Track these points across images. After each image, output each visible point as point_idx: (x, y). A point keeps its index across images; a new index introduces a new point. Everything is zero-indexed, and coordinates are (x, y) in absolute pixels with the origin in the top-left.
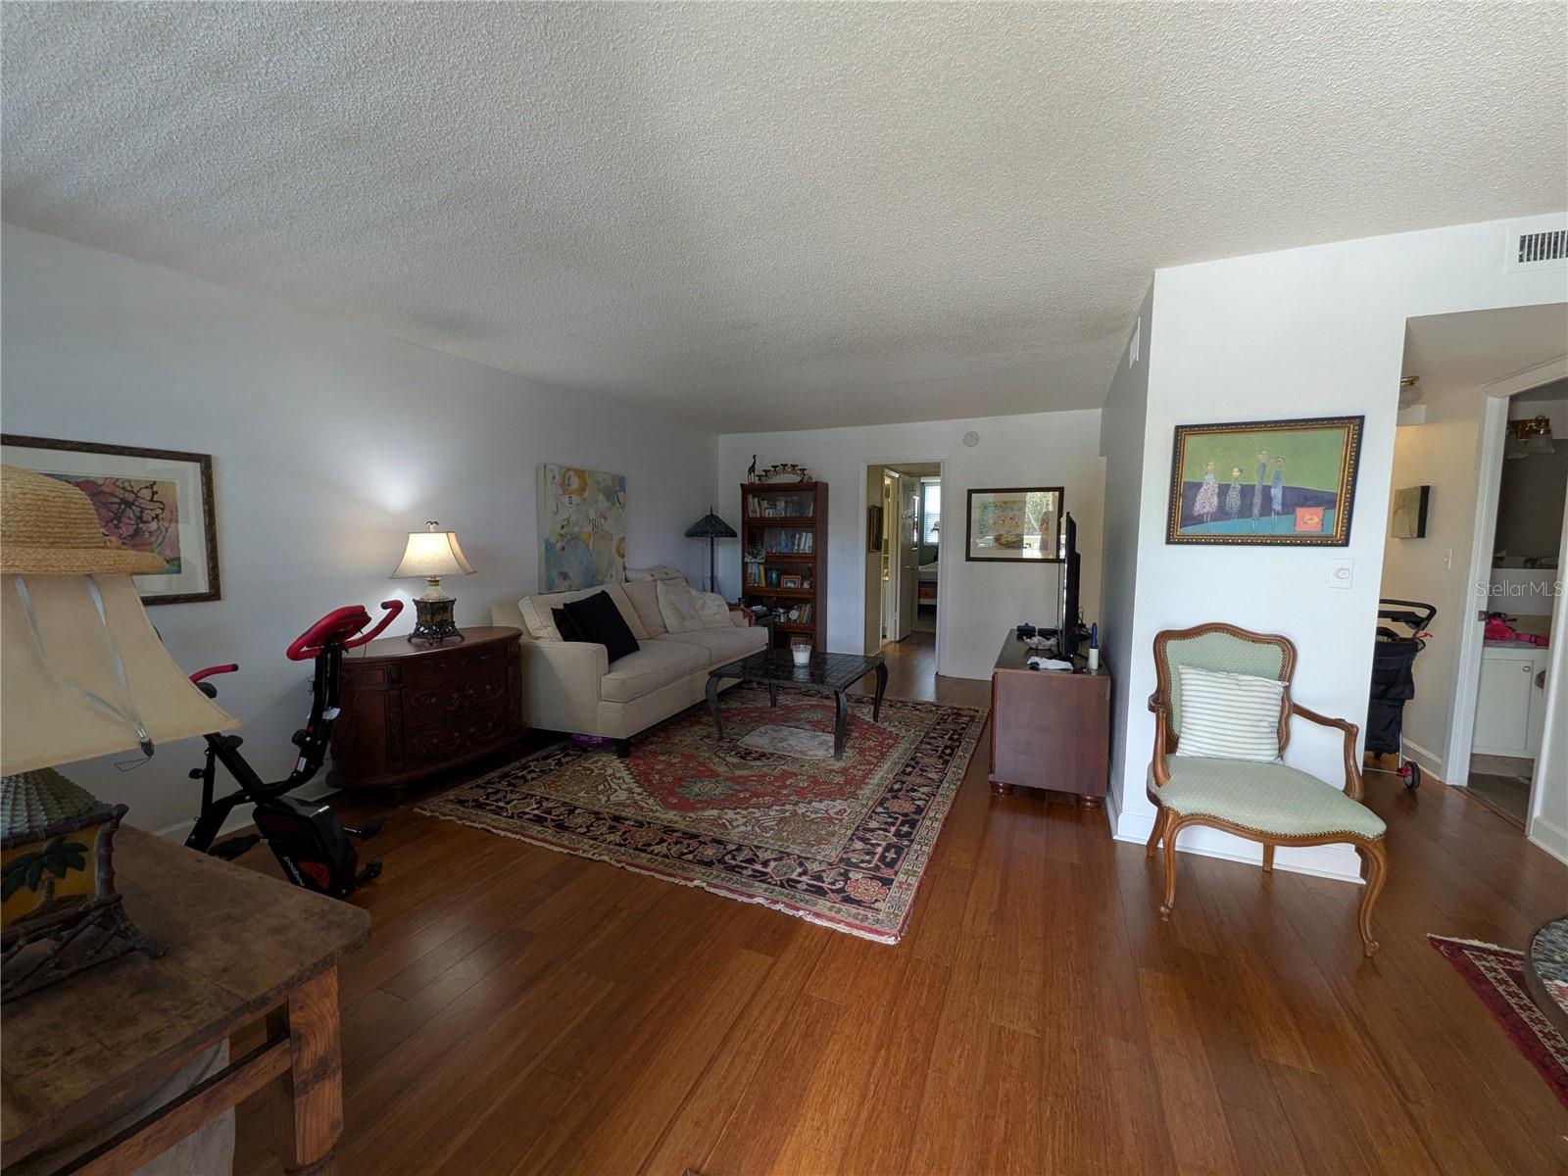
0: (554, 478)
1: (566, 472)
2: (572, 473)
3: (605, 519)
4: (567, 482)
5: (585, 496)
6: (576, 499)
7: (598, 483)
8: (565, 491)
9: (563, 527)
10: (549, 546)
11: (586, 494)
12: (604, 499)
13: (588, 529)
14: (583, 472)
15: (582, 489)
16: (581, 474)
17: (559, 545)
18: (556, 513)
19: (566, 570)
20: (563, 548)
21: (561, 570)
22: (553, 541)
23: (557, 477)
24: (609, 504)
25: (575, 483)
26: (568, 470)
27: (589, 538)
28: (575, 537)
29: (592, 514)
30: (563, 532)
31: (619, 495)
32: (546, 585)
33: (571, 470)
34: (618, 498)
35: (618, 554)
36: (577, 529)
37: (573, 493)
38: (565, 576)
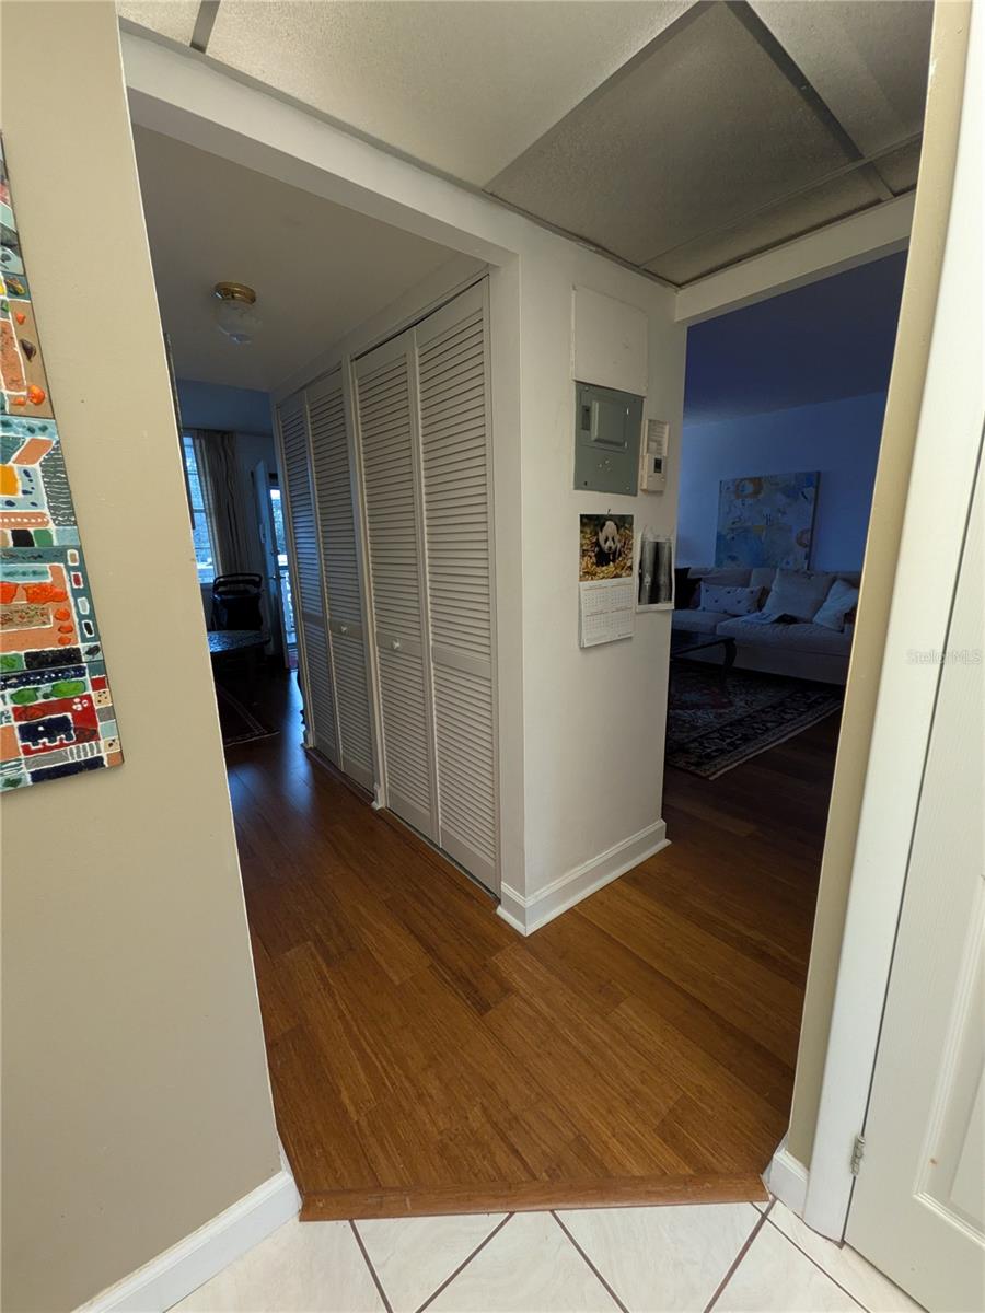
0: (728, 488)
1: (740, 482)
2: (747, 482)
3: (784, 513)
4: (741, 488)
5: (759, 498)
6: (749, 501)
7: (777, 484)
8: (738, 497)
9: (734, 523)
10: (720, 537)
11: (761, 496)
12: (783, 497)
13: (763, 523)
14: (759, 479)
15: (756, 493)
16: (757, 482)
17: (728, 538)
18: (728, 514)
19: (735, 554)
20: (733, 538)
21: (730, 554)
22: (724, 533)
23: (731, 488)
24: (788, 500)
25: (750, 488)
26: (742, 480)
27: (763, 531)
28: (748, 530)
29: (767, 511)
30: (734, 526)
31: (805, 490)
32: (716, 562)
33: (745, 479)
34: (803, 493)
35: (800, 544)
36: (749, 524)
37: (746, 497)
38: (733, 559)
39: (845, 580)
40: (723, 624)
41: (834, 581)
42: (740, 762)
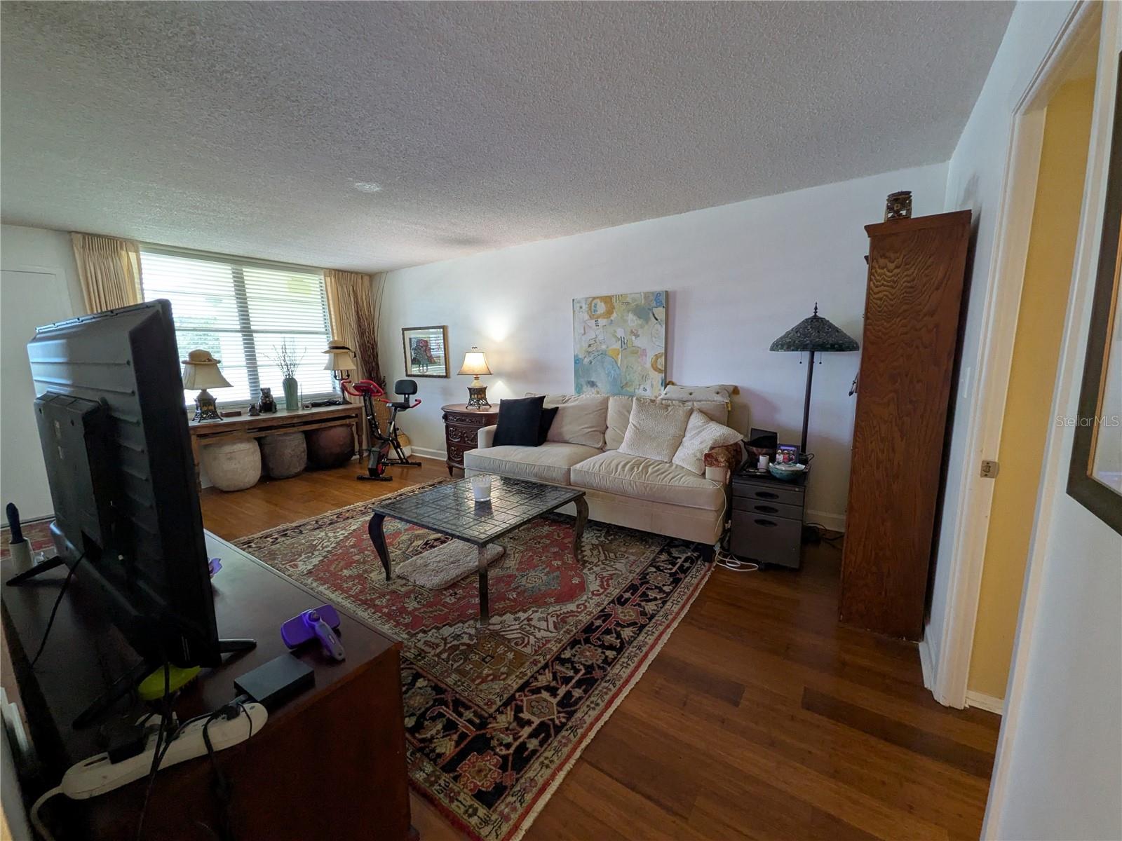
0: (581, 308)
1: (592, 300)
2: (598, 300)
3: (637, 336)
4: (593, 307)
5: (612, 318)
6: (602, 322)
7: (628, 304)
8: (591, 317)
9: (590, 346)
10: (577, 361)
11: (613, 316)
12: (635, 318)
13: (617, 346)
14: (610, 298)
15: (609, 313)
16: (607, 300)
17: (587, 360)
18: (583, 335)
19: (592, 380)
20: (591, 362)
21: (589, 380)
22: (580, 356)
23: (584, 308)
24: (640, 322)
25: (601, 308)
26: (594, 298)
27: (618, 354)
28: (604, 354)
29: (620, 333)
30: (590, 349)
31: (655, 310)
32: (576, 389)
33: (598, 298)
34: (654, 315)
35: (656, 369)
36: (604, 347)
37: (598, 317)
38: (593, 384)
39: (701, 411)
40: (578, 466)
41: (691, 412)
42: (568, 767)
